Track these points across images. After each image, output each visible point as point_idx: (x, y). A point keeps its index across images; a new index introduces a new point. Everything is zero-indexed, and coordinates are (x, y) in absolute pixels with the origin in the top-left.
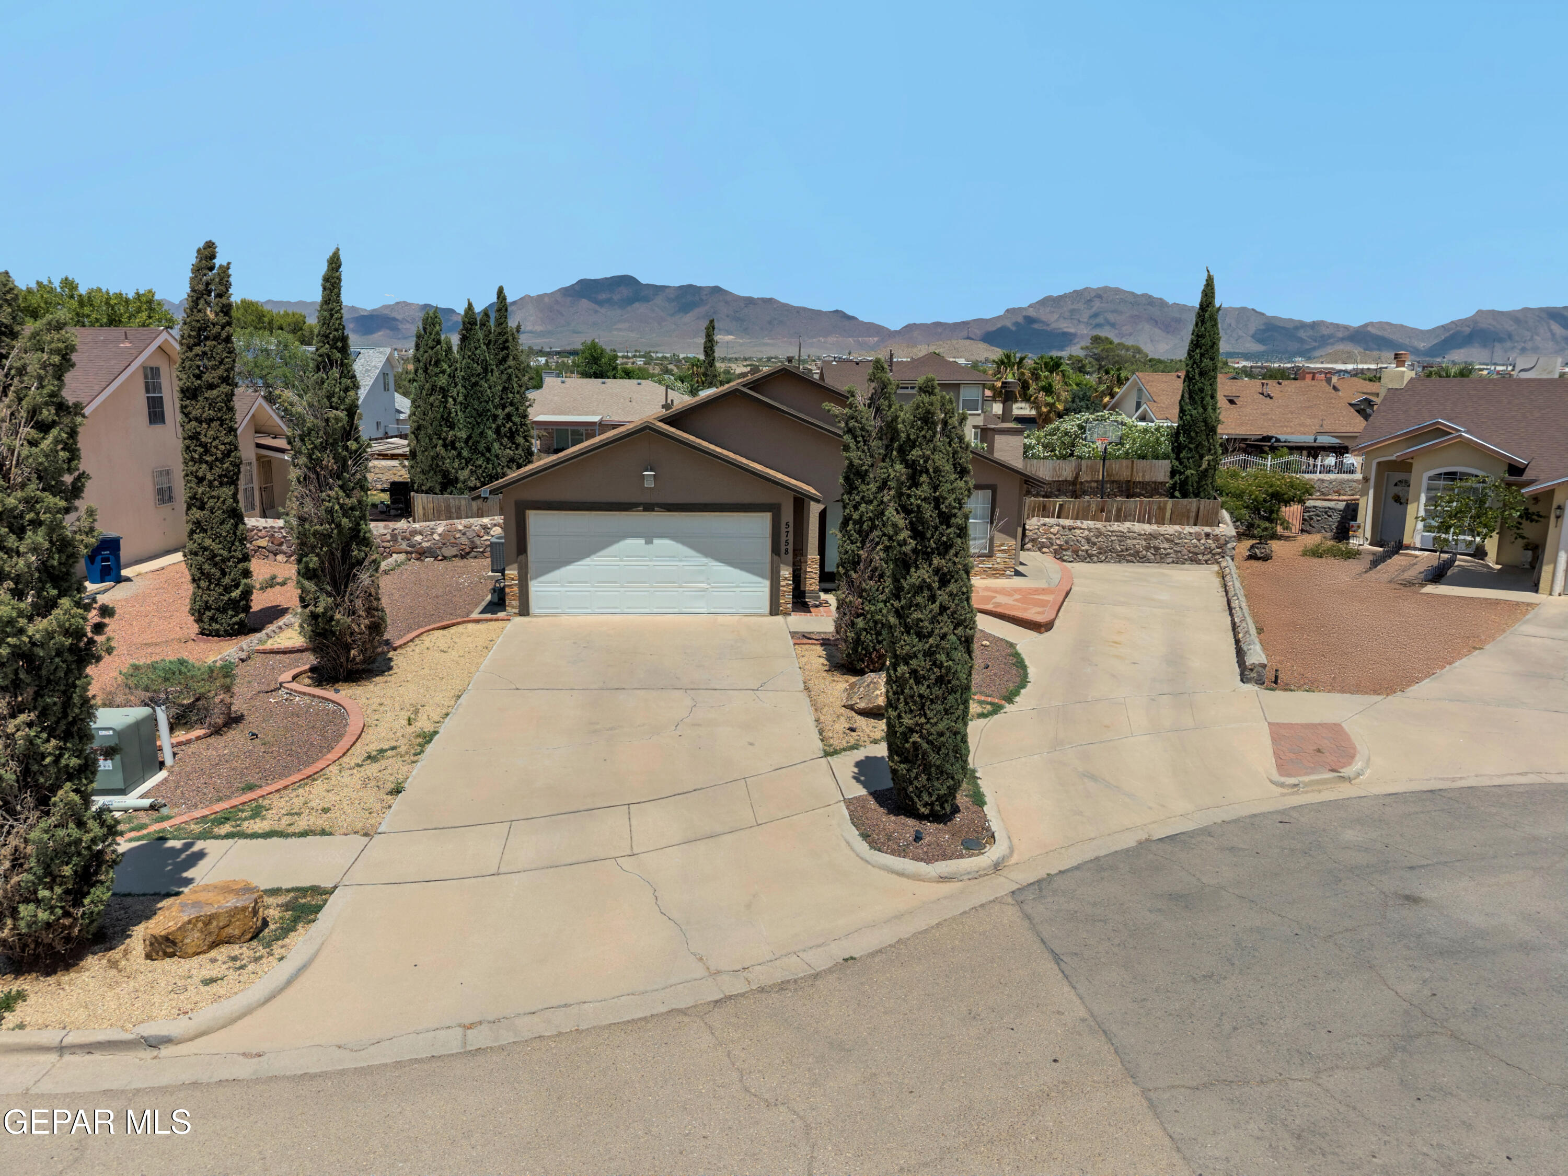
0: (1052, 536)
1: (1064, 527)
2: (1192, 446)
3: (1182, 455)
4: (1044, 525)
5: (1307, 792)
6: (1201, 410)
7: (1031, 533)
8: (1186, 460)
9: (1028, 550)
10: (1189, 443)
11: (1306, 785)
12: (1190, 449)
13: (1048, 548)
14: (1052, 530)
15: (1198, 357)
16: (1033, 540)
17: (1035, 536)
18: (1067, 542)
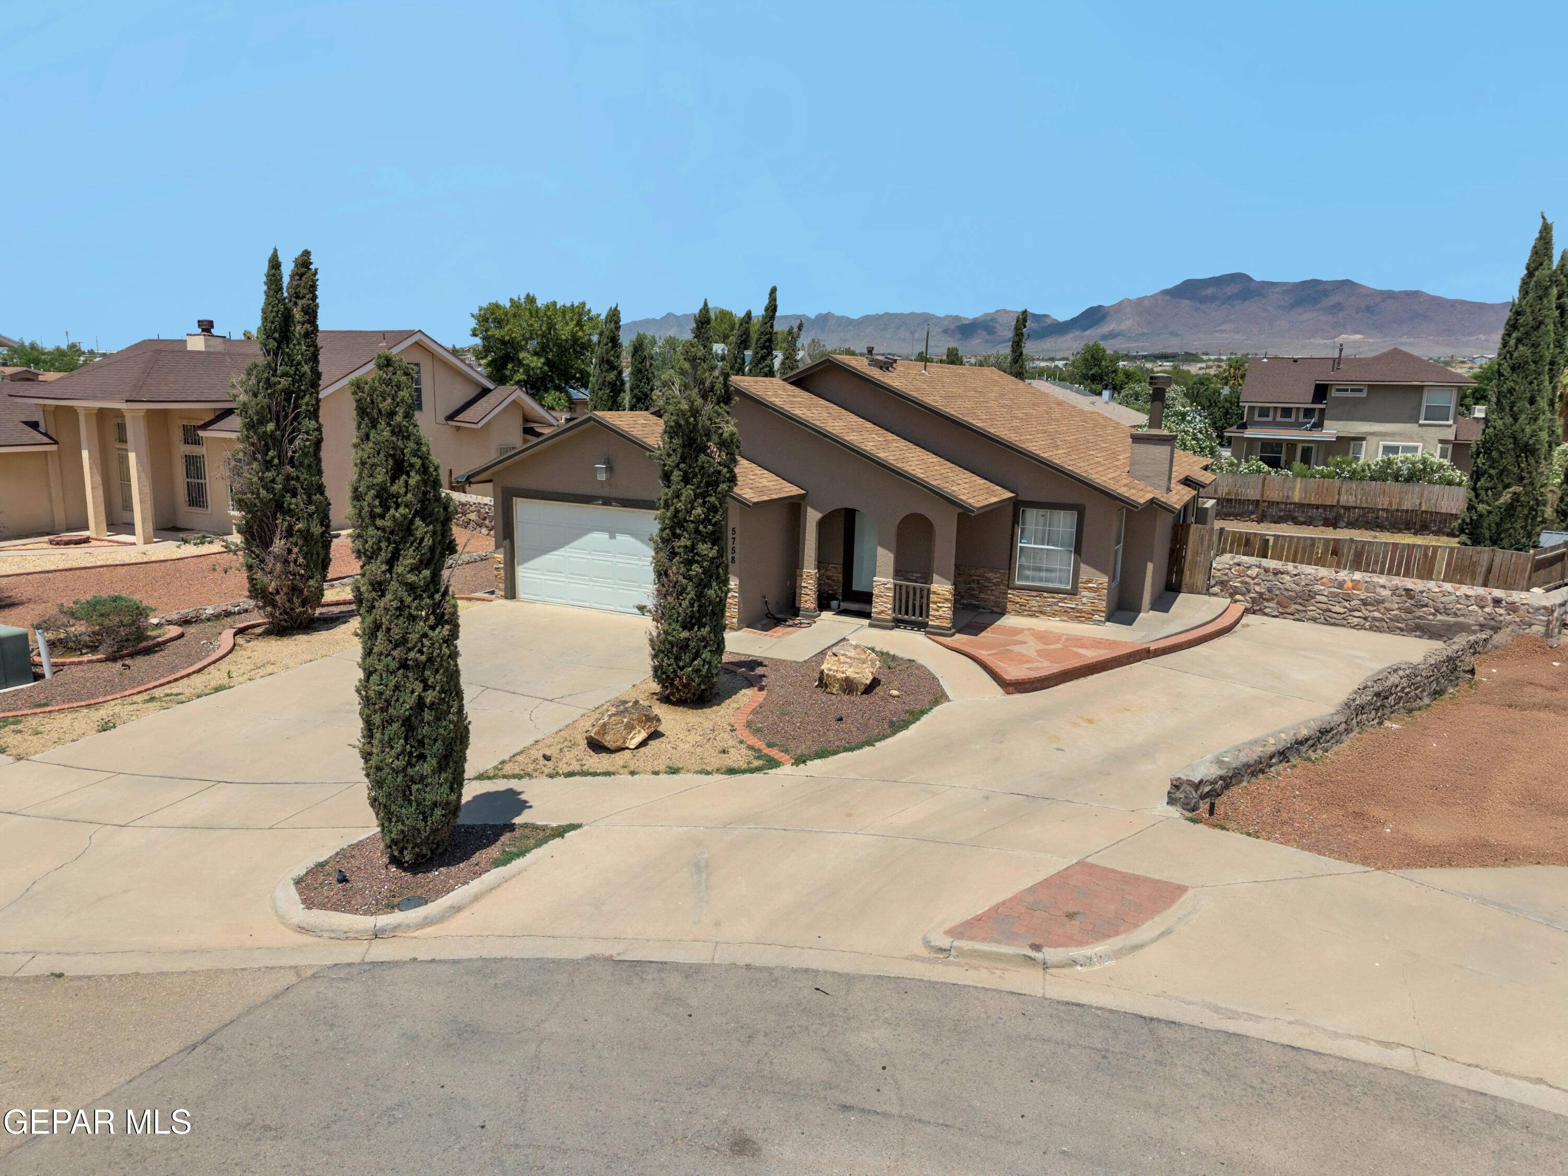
0: (1248, 580)
1: (1266, 570)
2: (1493, 472)
3: (1479, 484)
4: (1239, 565)
5: (958, 965)
6: (1509, 420)
7: (1219, 574)
8: (1483, 492)
9: (1215, 595)
10: (1490, 467)
11: (961, 953)
12: (1491, 476)
13: (1243, 595)
14: (1249, 572)
15: (1512, 342)
16: (1223, 583)
17: (1225, 578)
18: (1270, 590)
